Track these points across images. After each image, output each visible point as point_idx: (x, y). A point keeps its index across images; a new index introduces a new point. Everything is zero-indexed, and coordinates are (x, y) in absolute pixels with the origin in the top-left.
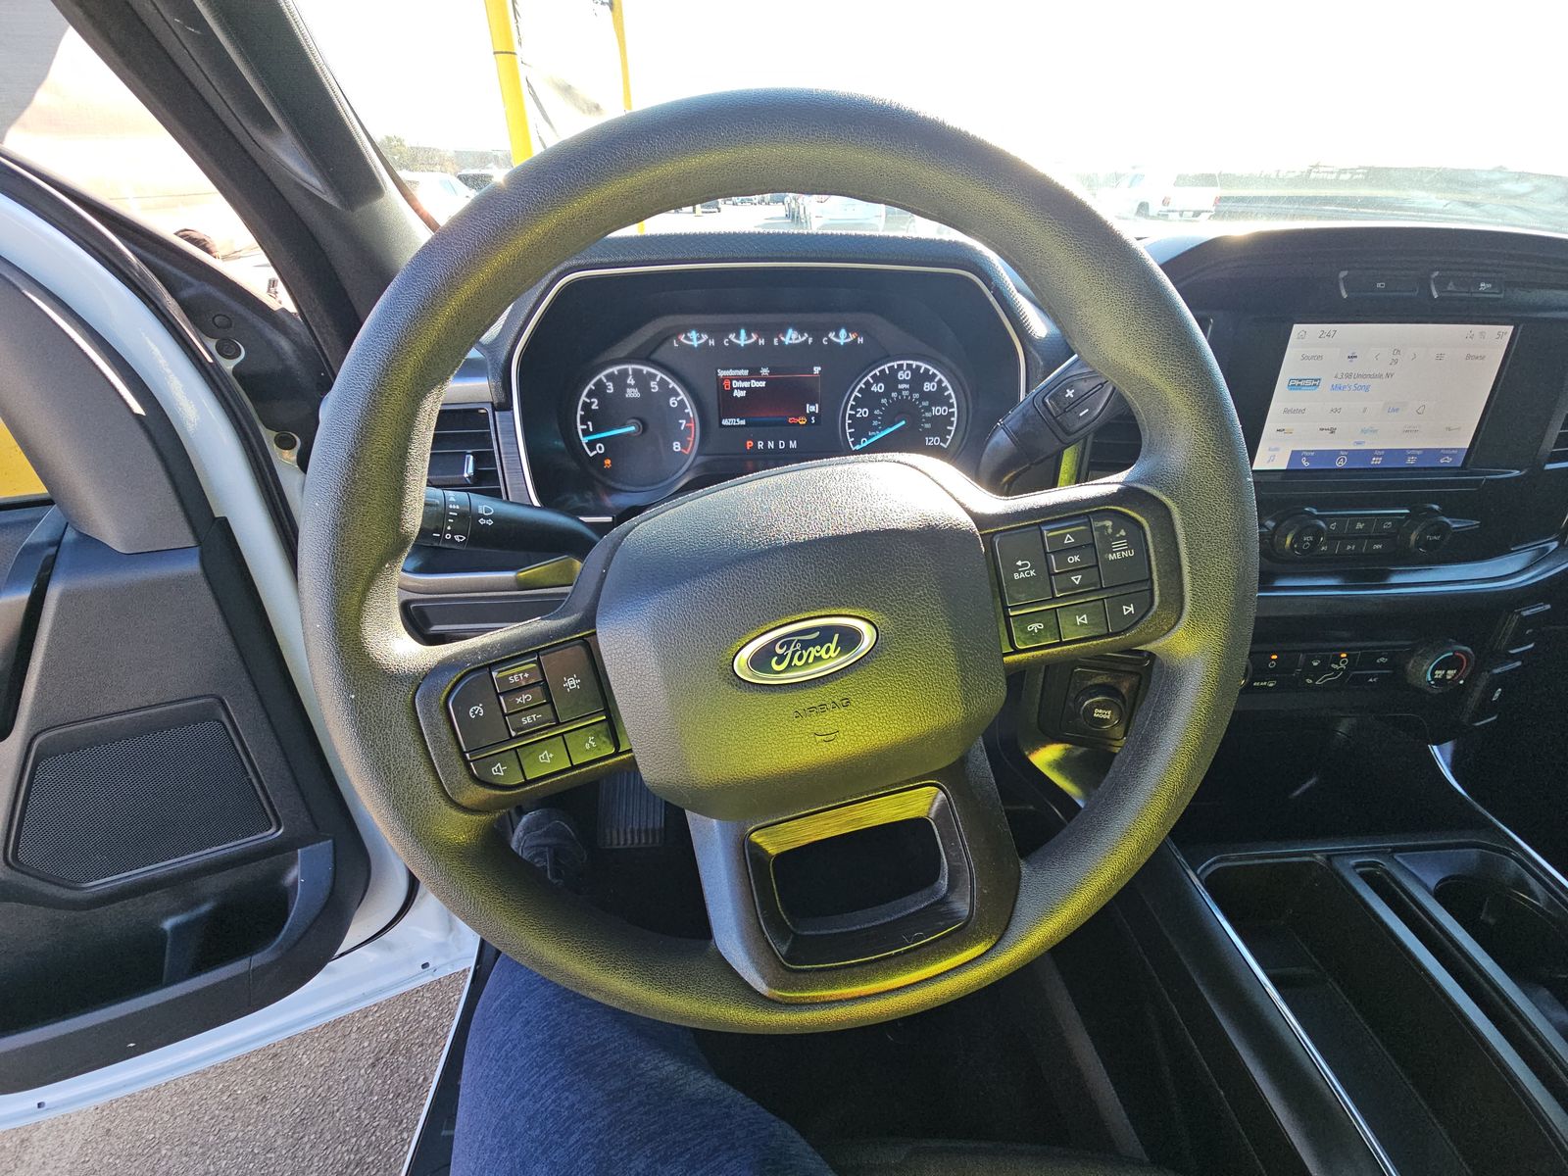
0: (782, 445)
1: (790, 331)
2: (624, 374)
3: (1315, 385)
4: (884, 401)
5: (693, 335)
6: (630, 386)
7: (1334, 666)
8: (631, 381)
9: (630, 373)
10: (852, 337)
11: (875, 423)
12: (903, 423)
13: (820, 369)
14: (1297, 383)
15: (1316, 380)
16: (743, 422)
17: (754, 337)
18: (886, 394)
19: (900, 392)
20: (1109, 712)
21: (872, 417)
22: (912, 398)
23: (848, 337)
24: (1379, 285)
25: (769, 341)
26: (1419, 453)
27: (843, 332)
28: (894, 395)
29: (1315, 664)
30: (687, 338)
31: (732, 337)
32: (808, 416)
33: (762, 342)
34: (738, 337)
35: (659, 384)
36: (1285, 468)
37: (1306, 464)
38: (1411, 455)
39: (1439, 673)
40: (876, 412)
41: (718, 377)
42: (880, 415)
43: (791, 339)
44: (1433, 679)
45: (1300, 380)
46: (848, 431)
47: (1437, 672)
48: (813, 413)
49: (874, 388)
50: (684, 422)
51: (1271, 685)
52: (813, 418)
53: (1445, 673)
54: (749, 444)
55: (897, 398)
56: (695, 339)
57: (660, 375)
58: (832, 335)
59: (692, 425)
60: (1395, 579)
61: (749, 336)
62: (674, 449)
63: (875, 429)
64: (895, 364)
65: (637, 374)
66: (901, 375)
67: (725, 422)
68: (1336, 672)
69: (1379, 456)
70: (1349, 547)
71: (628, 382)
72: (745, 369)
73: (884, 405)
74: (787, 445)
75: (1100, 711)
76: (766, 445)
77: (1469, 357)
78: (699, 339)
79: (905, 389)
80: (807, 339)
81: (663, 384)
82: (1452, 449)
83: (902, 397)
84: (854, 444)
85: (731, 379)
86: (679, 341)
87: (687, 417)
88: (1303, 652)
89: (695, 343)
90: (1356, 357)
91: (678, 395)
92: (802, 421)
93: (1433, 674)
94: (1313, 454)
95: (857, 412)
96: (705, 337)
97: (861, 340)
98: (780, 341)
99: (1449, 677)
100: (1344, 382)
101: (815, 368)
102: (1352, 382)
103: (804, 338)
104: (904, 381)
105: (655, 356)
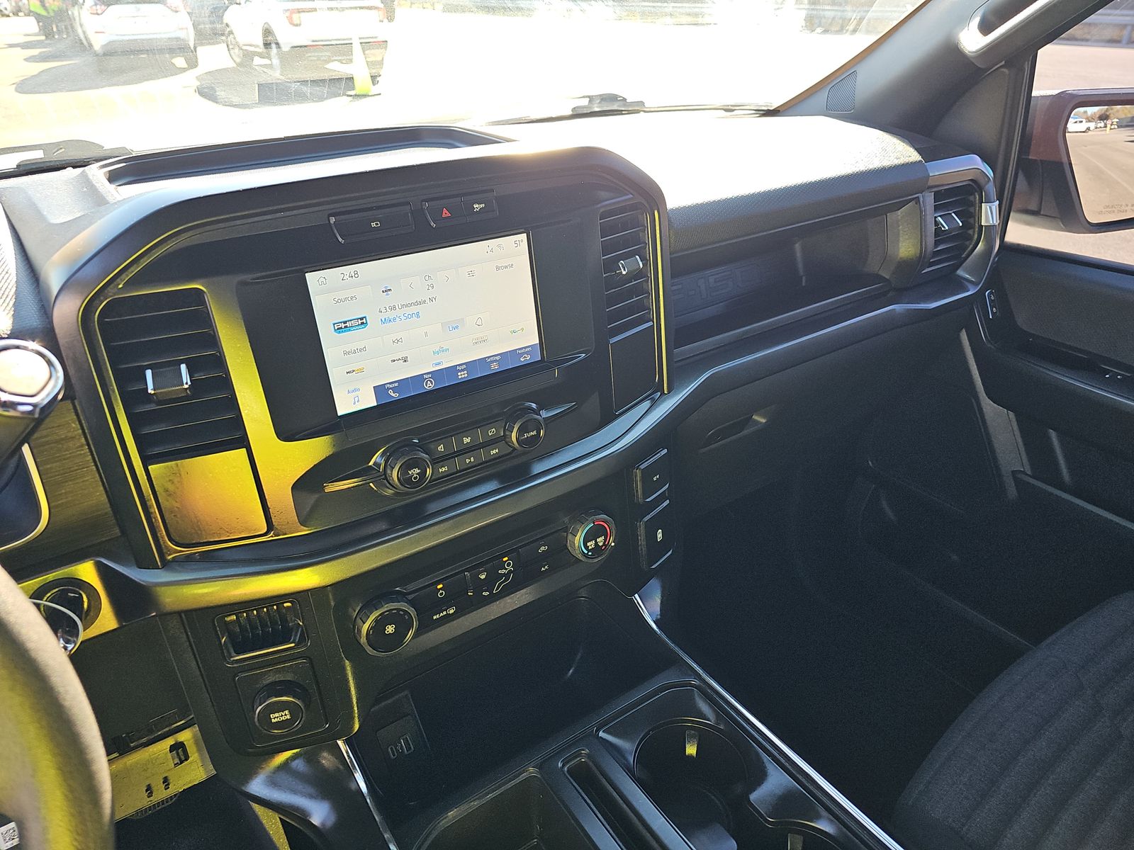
3: (362, 323)
7: (503, 571)
14: (343, 325)
15: (362, 319)
20: (287, 712)
24: (373, 225)
26: (498, 358)
29: (483, 577)
36: (376, 404)
37: (395, 395)
38: (492, 362)
39: (591, 544)
44: (589, 551)
45: (345, 322)
47: (589, 544)
51: (452, 611)
53: (596, 542)
60: (538, 468)
68: (507, 576)
69: (463, 370)
70: (468, 461)
75: (277, 715)
77: (498, 268)
82: (525, 348)
88: (467, 570)
90: (390, 290)
93: (586, 547)
94: (396, 384)
99: (601, 544)
100: (391, 315)
102: (399, 312)
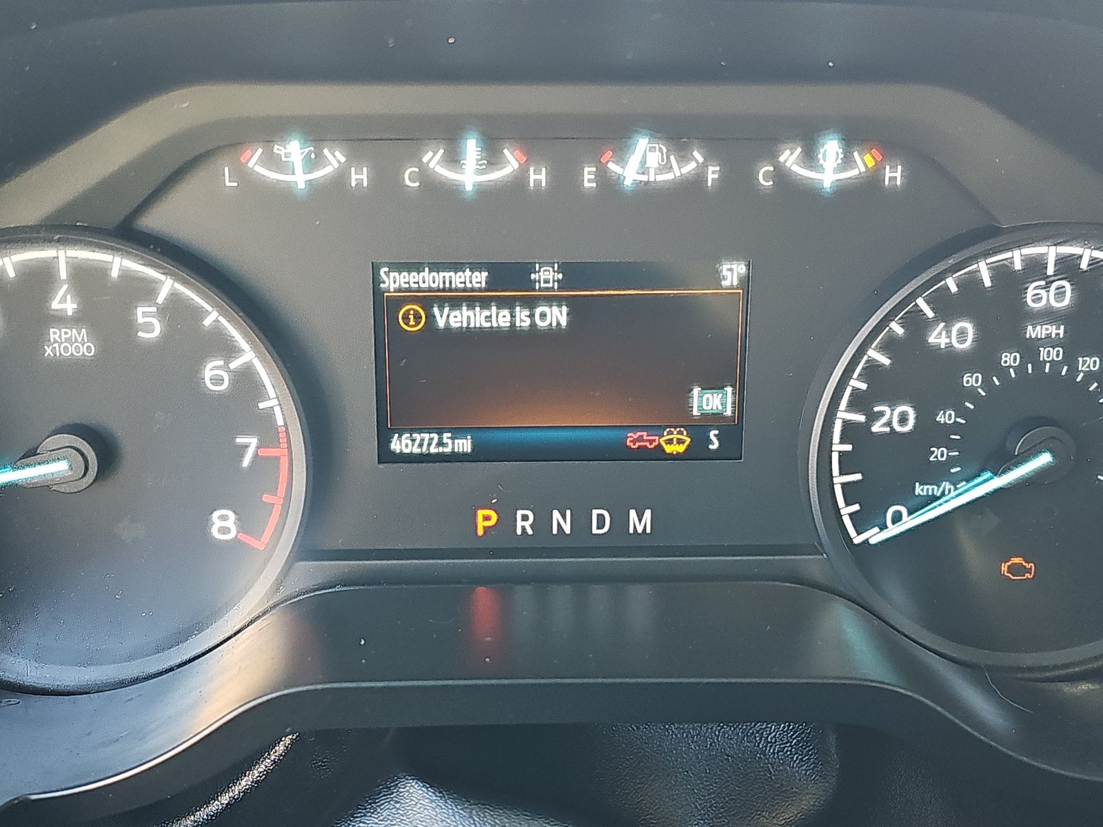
0: (600, 521)
1: (642, 143)
2: (42, 278)
4: (972, 380)
5: (294, 150)
6: (60, 320)
8: (64, 302)
9: (63, 274)
10: (864, 162)
11: (939, 454)
12: (1045, 459)
13: (741, 268)
16: (464, 445)
17: (512, 160)
18: (983, 358)
19: (1029, 350)
21: (928, 432)
22: (1074, 370)
23: (847, 161)
25: (565, 178)
27: (831, 148)
28: (1010, 359)
30: (272, 161)
31: (433, 159)
32: (698, 428)
33: (538, 177)
34: (454, 159)
35: (162, 311)
40: (946, 417)
41: (377, 293)
42: (955, 427)
43: (643, 169)
46: (839, 480)
48: (714, 419)
49: (938, 337)
50: (253, 442)
52: (713, 434)
54: (485, 519)
55: (1020, 369)
56: (299, 167)
57: (168, 285)
58: (790, 158)
59: (281, 452)
61: (492, 157)
62: (215, 531)
63: (937, 473)
64: (1016, 258)
65: (84, 277)
66: (1037, 296)
67: (400, 444)
71: (55, 305)
72: (475, 267)
73: (971, 394)
74: (620, 521)
76: (542, 522)
78: (312, 163)
79: (1050, 342)
80: (704, 166)
81: (175, 311)
83: (1039, 365)
84: (861, 522)
85: (428, 300)
86: (242, 174)
87: (263, 425)
89: (300, 179)
91: (230, 351)
92: (675, 443)
95: (873, 417)
96: (335, 158)
97: (894, 175)
98: (604, 177)
101: (725, 268)
103: (690, 167)
104: (1049, 316)
105: (155, 220)
